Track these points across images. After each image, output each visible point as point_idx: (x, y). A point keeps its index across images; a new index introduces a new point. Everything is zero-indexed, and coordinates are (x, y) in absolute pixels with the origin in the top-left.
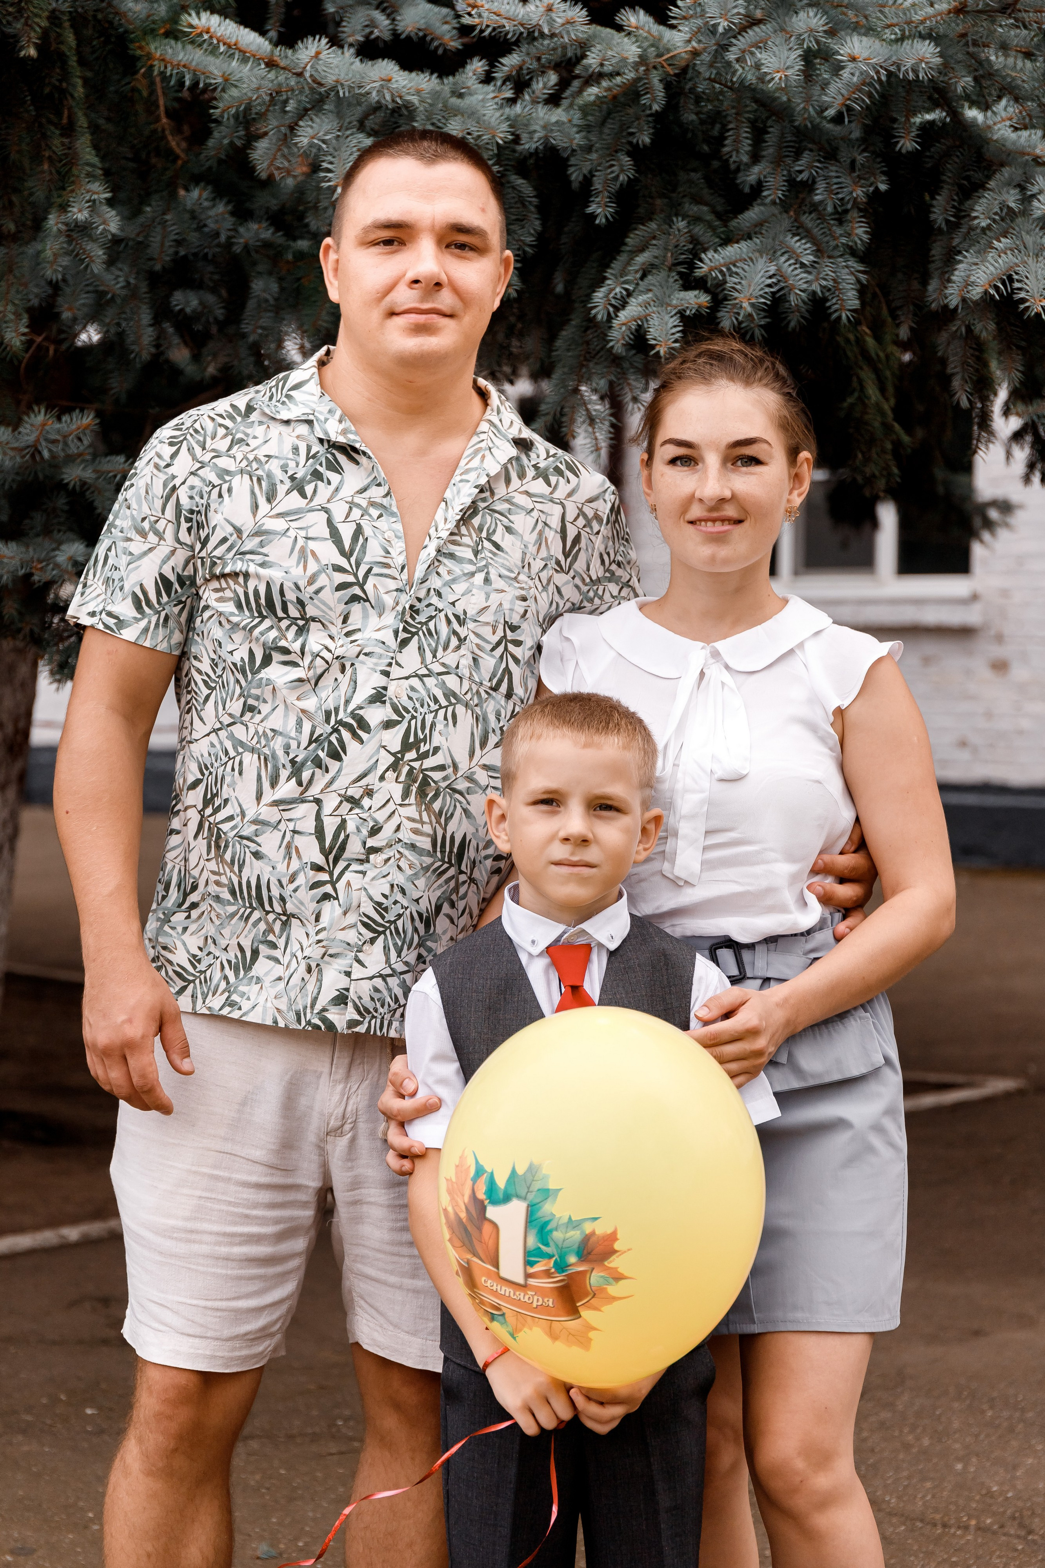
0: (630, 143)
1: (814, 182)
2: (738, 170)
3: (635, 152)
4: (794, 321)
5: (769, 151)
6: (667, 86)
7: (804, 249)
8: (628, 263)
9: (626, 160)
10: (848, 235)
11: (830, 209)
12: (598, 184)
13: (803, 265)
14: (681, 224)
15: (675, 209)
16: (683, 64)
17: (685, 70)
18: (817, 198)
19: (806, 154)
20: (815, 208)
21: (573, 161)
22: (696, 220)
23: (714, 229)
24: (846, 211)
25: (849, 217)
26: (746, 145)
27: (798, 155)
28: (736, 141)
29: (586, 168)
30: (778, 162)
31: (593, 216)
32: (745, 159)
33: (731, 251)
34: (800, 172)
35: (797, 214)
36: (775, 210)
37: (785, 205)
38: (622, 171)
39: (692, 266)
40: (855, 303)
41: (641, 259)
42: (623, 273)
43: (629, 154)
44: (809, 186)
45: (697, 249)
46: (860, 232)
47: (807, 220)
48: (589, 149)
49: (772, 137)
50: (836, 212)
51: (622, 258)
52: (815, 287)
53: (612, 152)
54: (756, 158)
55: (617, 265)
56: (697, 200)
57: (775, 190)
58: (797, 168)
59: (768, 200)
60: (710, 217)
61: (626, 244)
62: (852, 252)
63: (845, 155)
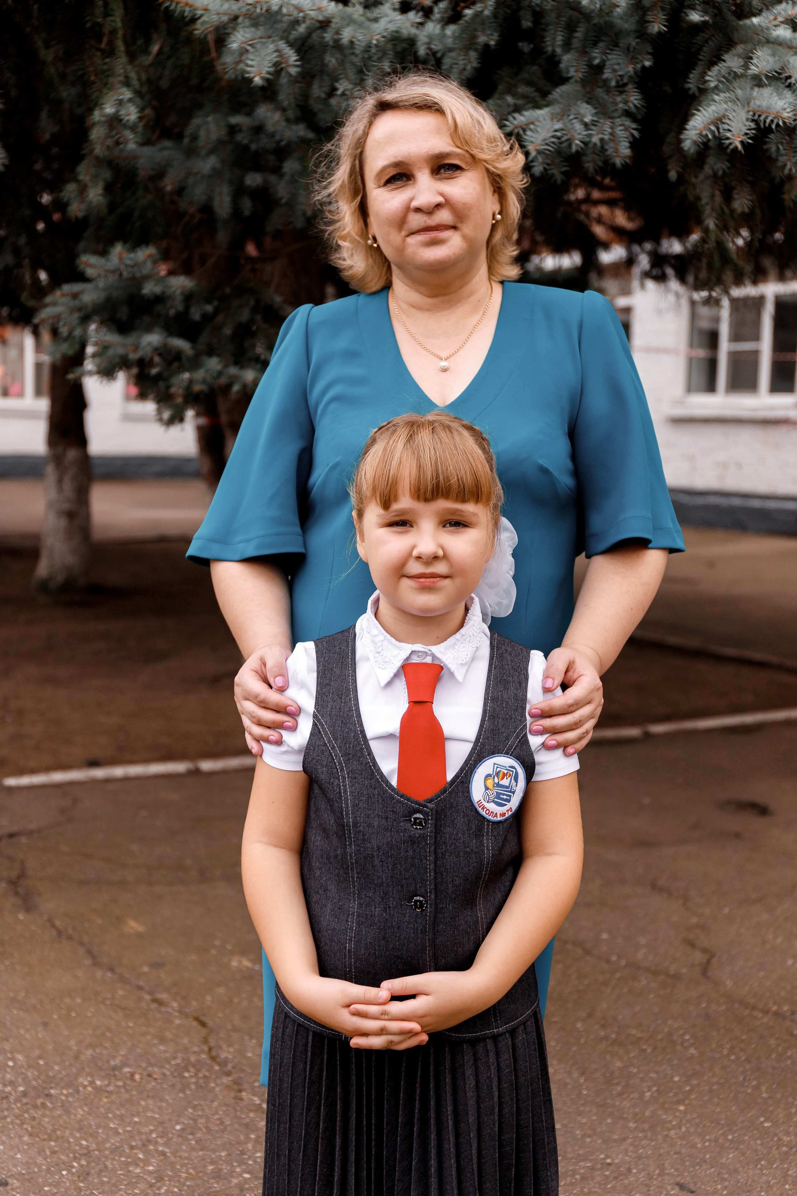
1: (604, 65)
5: (576, 43)
7: (587, 112)
10: (626, 102)
11: (613, 83)
13: (586, 123)
18: (606, 76)
19: (601, 44)
20: (605, 84)
22: (525, 96)
24: (625, 85)
25: (626, 89)
26: (561, 40)
27: (595, 45)
28: (553, 38)
30: (582, 51)
32: (560, 50)
34: (596, 58)
35: (592, 89)
36: (577, 87)
37: (584, 83)
40: (627, 152)
44: (600, 68)
46: (634, 99)
47: (597, 92)
49: (580, 34)
50: (618, 86)
52: (595, 139)
54: (567, 49)
57: (578, 72)
58: (596, 55)
59: (573, 81)
62: (627, 114)
63: (623, 42)
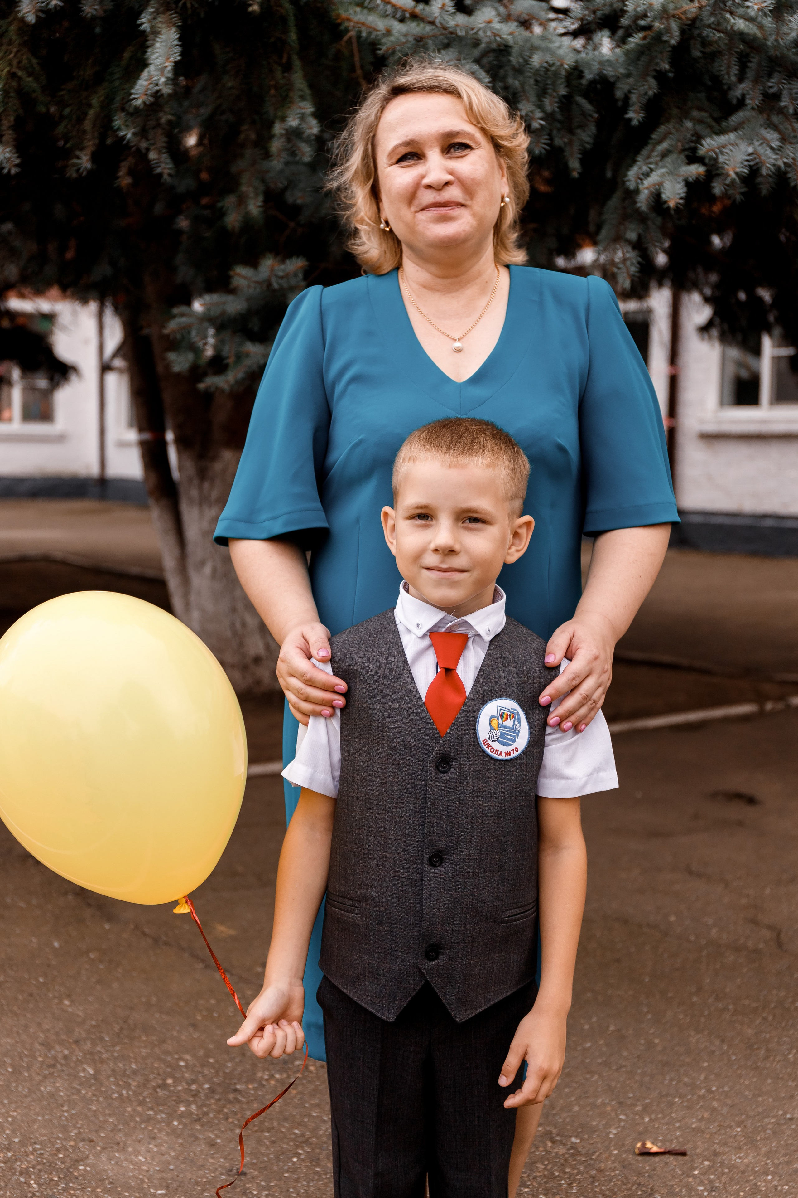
0: (655, 70)
1: (781, 94)
2: (729, 89)
3: (660, 76)
4: (765, 190)
5: (750, 74)
6: (683, 32)
7: (773, 137)
8: (652, 151)
9: (652, 82)
11: (791, 111)
12: (634, 98)
13: (772, 148)
14: (689, 124)
15: (685, 115)
16: (694, 16)
17: (694, 20)
18: (783, 104)
19: (776, 75)
20: (782, 111)
21: (619, 85)
22: (700, 122)
23: (710, 127)
26: (735, 70)
27: (770, 75)
28: (729, 67)
29: (626, 88)
30: (756, 81)
31: (630, 120)
32: (734, 79)
33: (722, 139)
34: (771, 87)
35: (769, 116)
36: (754, 113)
37: (760, 110)
38: (650, 88)
39: (694, 150)
41: (661, 147)
42: (649, 157)
43: (655, 77)
44: (777, 97)
45: (698, 138)
47: (775, 119)
48: (628, 75)
49: (753, 65)
51: (649, 148)
52: (780, 163)
53: (644, 75)
54: (741, 79)
55: (645, 152)
56: (700, 109)
57: (754, 99)
58: (770, 84)
59: (749, 107)
60: (709, 120)
61: (651, 138)
